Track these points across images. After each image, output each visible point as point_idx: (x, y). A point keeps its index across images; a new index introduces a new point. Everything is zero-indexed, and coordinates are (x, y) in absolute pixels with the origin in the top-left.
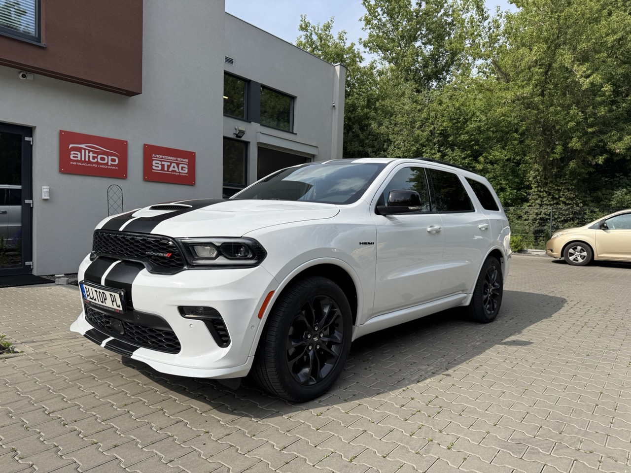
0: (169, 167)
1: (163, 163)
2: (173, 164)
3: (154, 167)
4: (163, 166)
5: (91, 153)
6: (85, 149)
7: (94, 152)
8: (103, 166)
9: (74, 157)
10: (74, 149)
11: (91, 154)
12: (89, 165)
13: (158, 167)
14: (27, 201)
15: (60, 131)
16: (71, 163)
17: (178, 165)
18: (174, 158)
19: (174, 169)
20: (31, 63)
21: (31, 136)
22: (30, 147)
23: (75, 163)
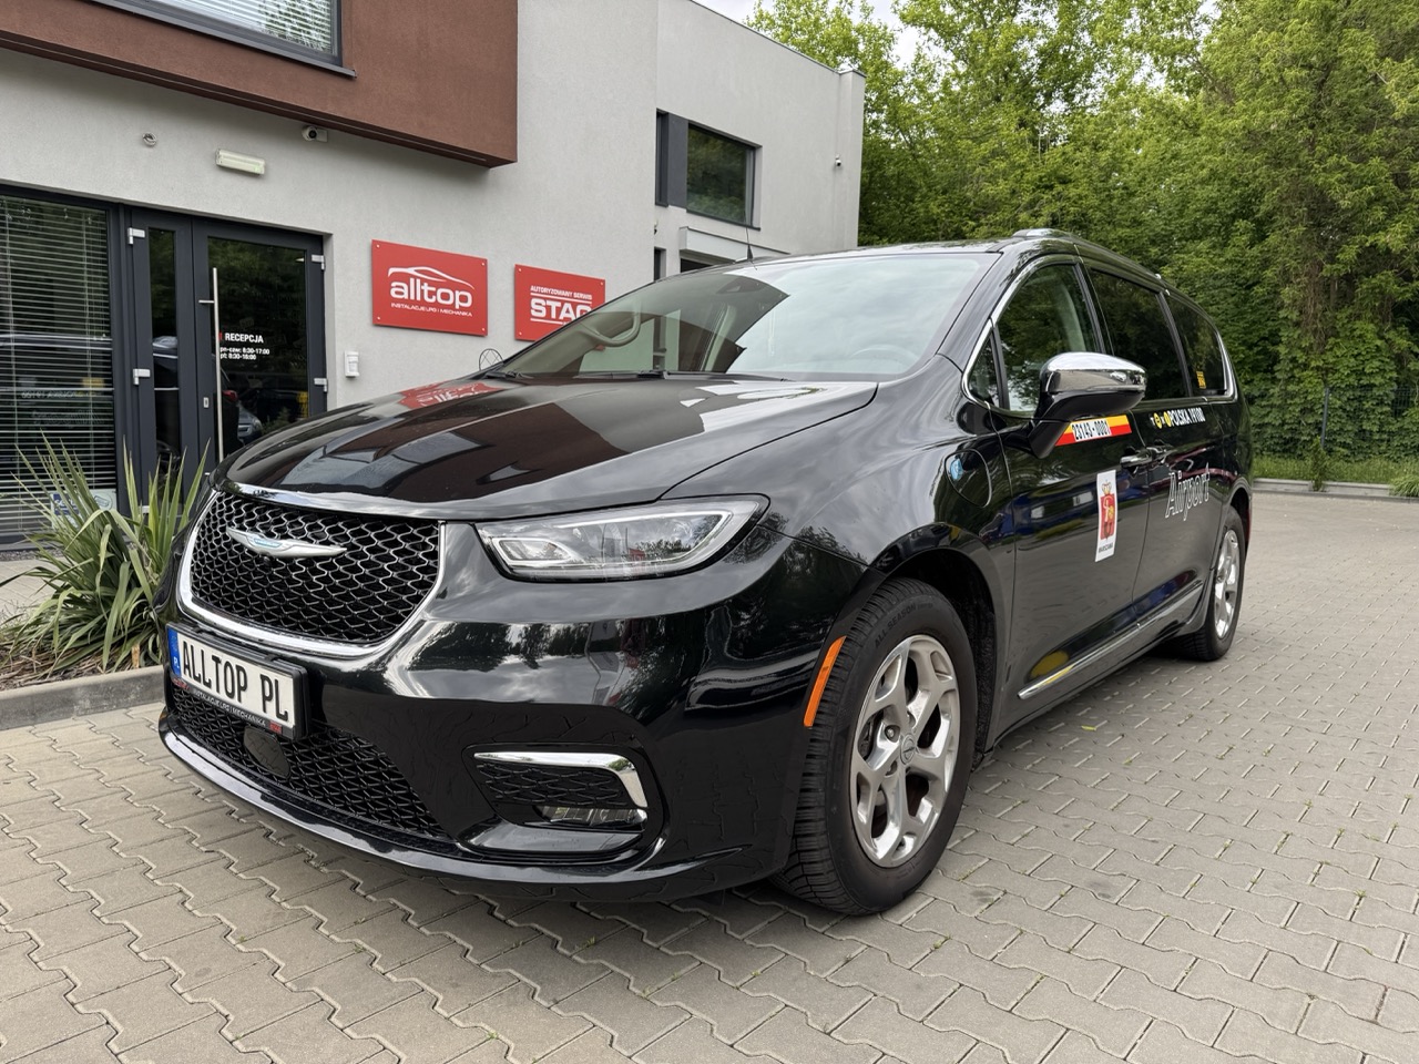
0: (559, 310)
1: (549, 303)
2: (567, 306)
3: (533, 313)
4: (548, 308)
5: (426, 284)
6: (415, 277)
7: (431, 284)
8: (445, 311)
9: (397, 293)
10: (399, 277)
11: (426, 288)
12: (423, 308)
13: (540, 311)
14: (318, 381)
15: (374, 241)
16: (393, 305)
17: (574, 306)
18: (567, 294)
19: (567, 315)
20: (330, 110)
21: (321, 253)
22: (320, 273)
23: (398, 306)
